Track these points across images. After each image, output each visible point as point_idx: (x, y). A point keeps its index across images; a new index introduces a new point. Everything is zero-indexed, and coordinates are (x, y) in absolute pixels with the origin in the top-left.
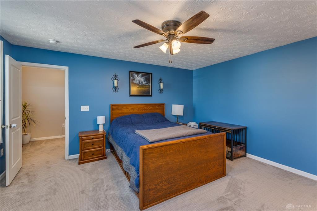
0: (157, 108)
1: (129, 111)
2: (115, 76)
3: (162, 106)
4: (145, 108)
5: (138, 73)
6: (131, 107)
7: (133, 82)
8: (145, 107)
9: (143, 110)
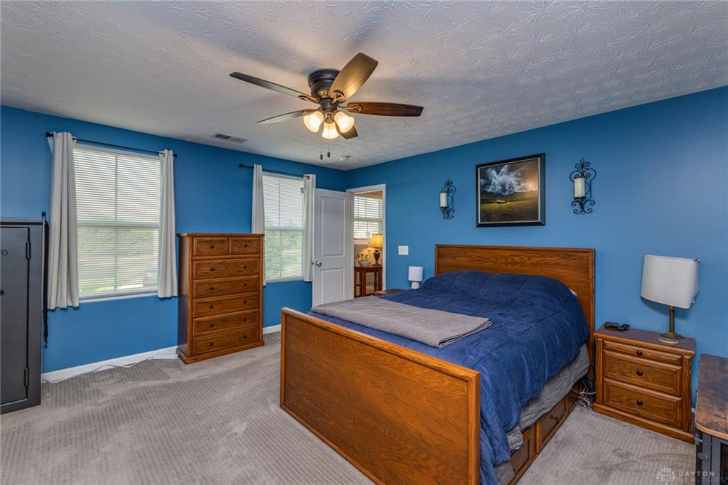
0: (559, 264)
1: (473, 263)
2: (449, 184)
3: (581, 258)
4: (517, 259)
5: (497, 165)
6: (475, 252)
7: (486, 191)
8: (516, 256)
9: (510, 263)
